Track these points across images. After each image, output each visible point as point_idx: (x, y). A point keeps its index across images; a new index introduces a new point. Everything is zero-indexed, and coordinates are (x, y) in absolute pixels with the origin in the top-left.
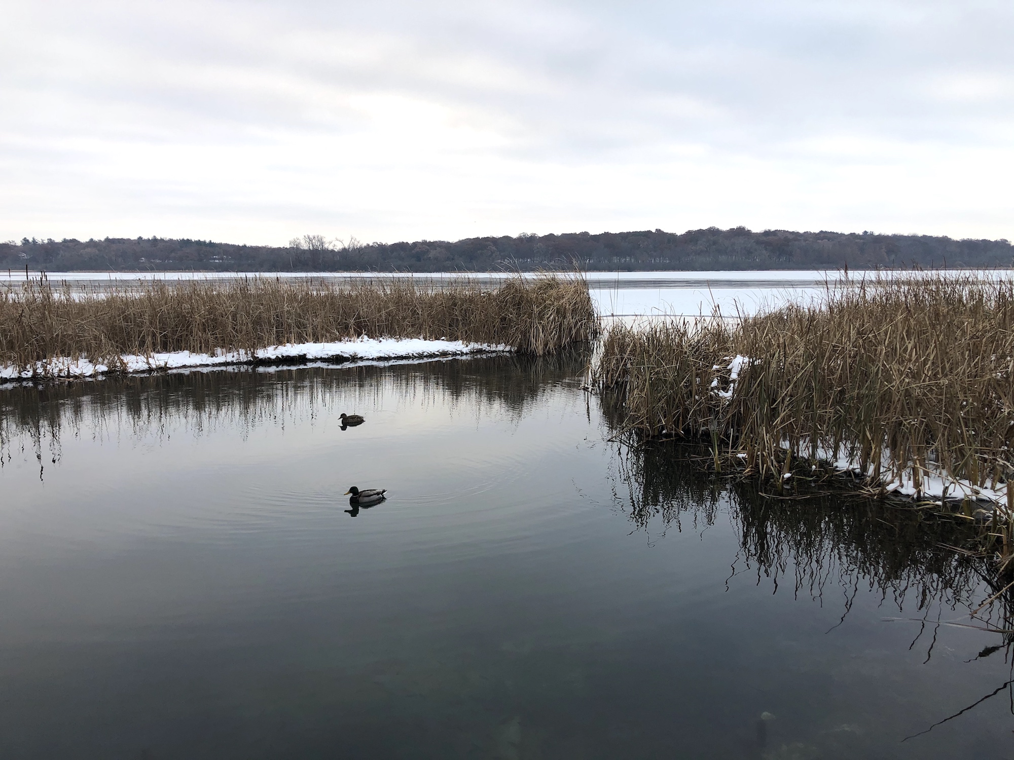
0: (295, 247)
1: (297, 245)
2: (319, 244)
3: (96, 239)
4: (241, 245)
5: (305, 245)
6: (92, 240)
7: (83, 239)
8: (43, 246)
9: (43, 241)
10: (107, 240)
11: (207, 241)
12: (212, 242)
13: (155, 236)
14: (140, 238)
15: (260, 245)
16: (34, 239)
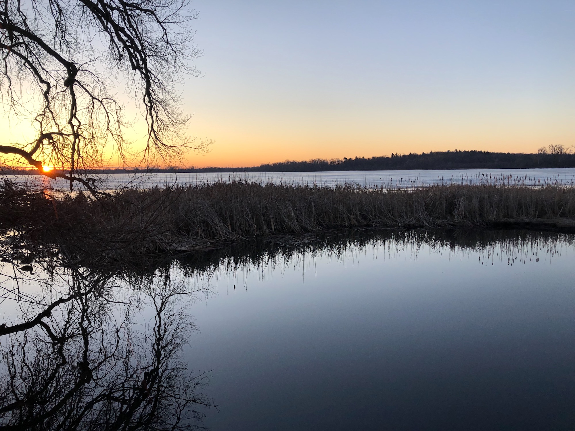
0: (542, 152)
1: (543, 151)
2: (559, 150)
3: (426, 152)
4: (506, 153)
5: (549, 151)
6: (423, 153)
10: (431, 153)
11: (486, 151)
12: (489, 152)
13: (456, 150)
14: (449, 151)
15: (518, 153)
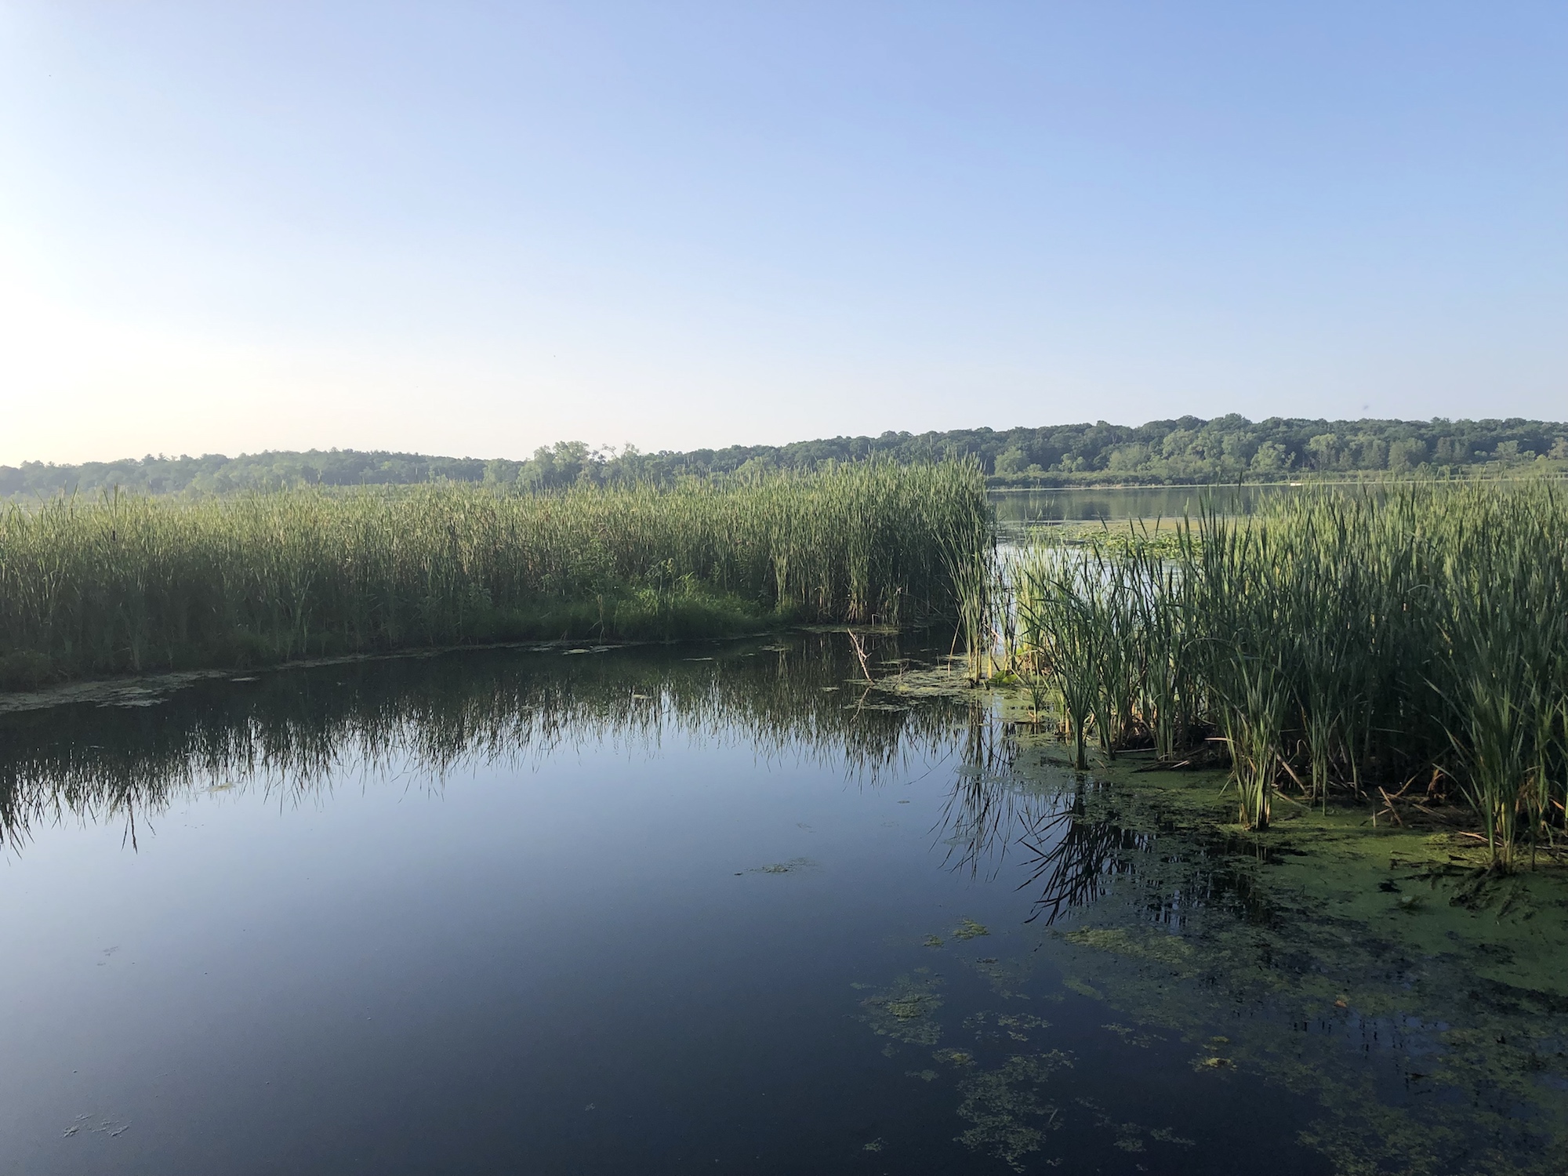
0: (543, 457)
1: (545, 455)
2: (579, 453)
6: (244, 455)
7: (232, 454)
8: (174, 463)
9: (174, 458)
12: (419, 455)
13: (334, 448)
16: (161, 455)
